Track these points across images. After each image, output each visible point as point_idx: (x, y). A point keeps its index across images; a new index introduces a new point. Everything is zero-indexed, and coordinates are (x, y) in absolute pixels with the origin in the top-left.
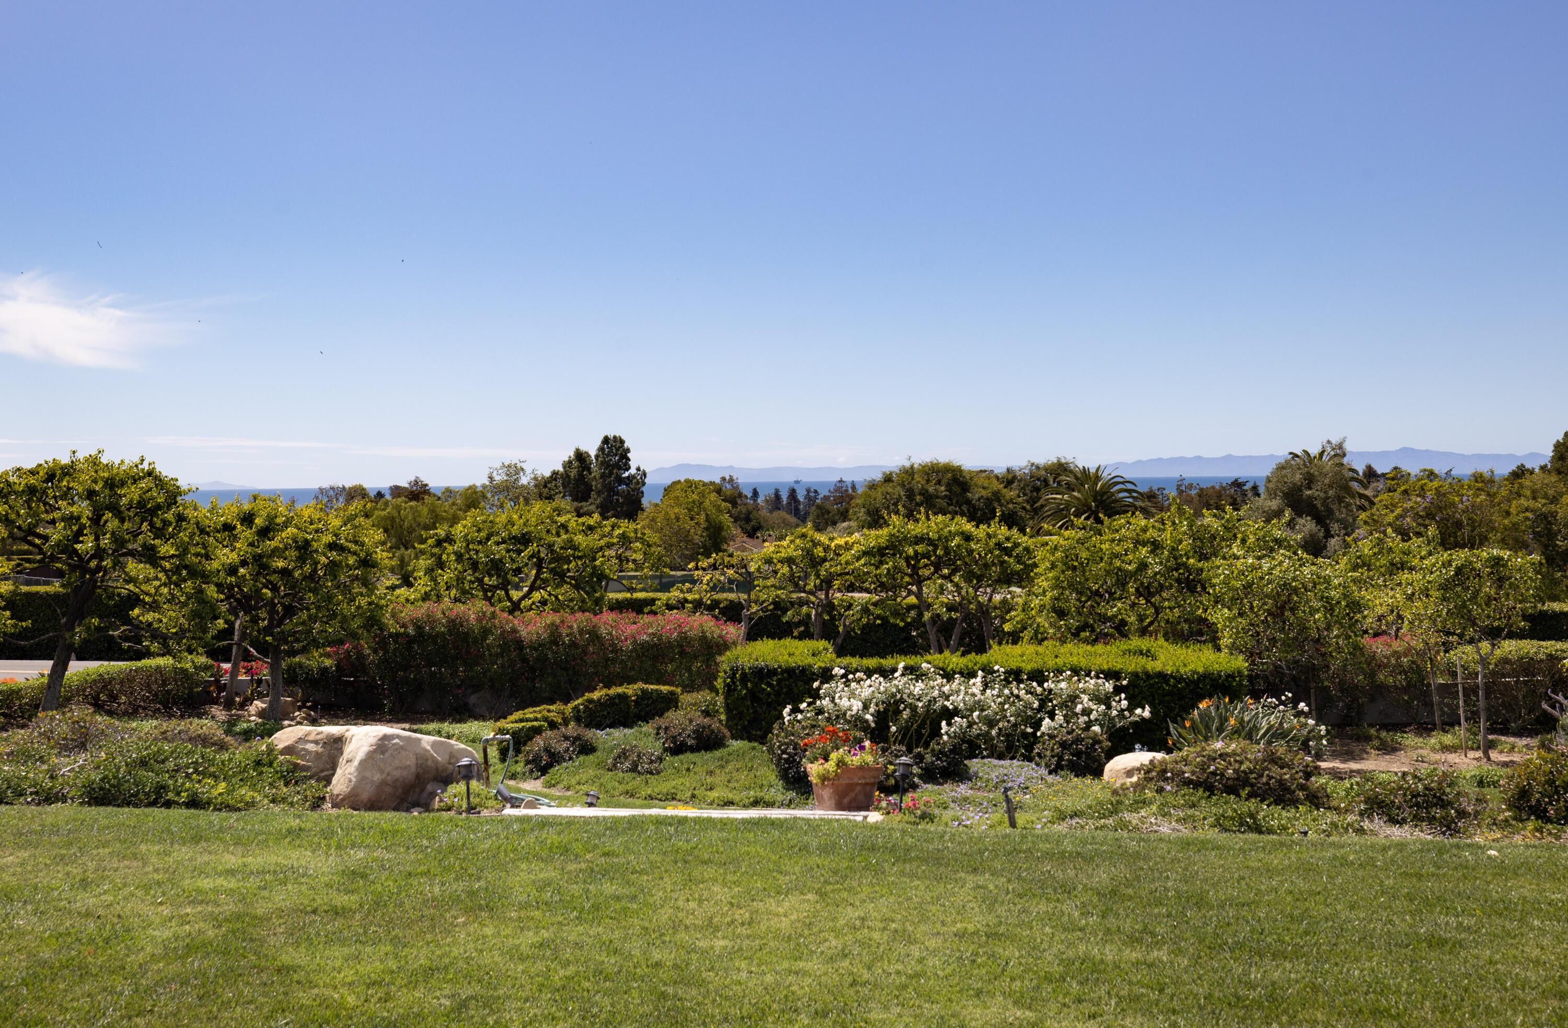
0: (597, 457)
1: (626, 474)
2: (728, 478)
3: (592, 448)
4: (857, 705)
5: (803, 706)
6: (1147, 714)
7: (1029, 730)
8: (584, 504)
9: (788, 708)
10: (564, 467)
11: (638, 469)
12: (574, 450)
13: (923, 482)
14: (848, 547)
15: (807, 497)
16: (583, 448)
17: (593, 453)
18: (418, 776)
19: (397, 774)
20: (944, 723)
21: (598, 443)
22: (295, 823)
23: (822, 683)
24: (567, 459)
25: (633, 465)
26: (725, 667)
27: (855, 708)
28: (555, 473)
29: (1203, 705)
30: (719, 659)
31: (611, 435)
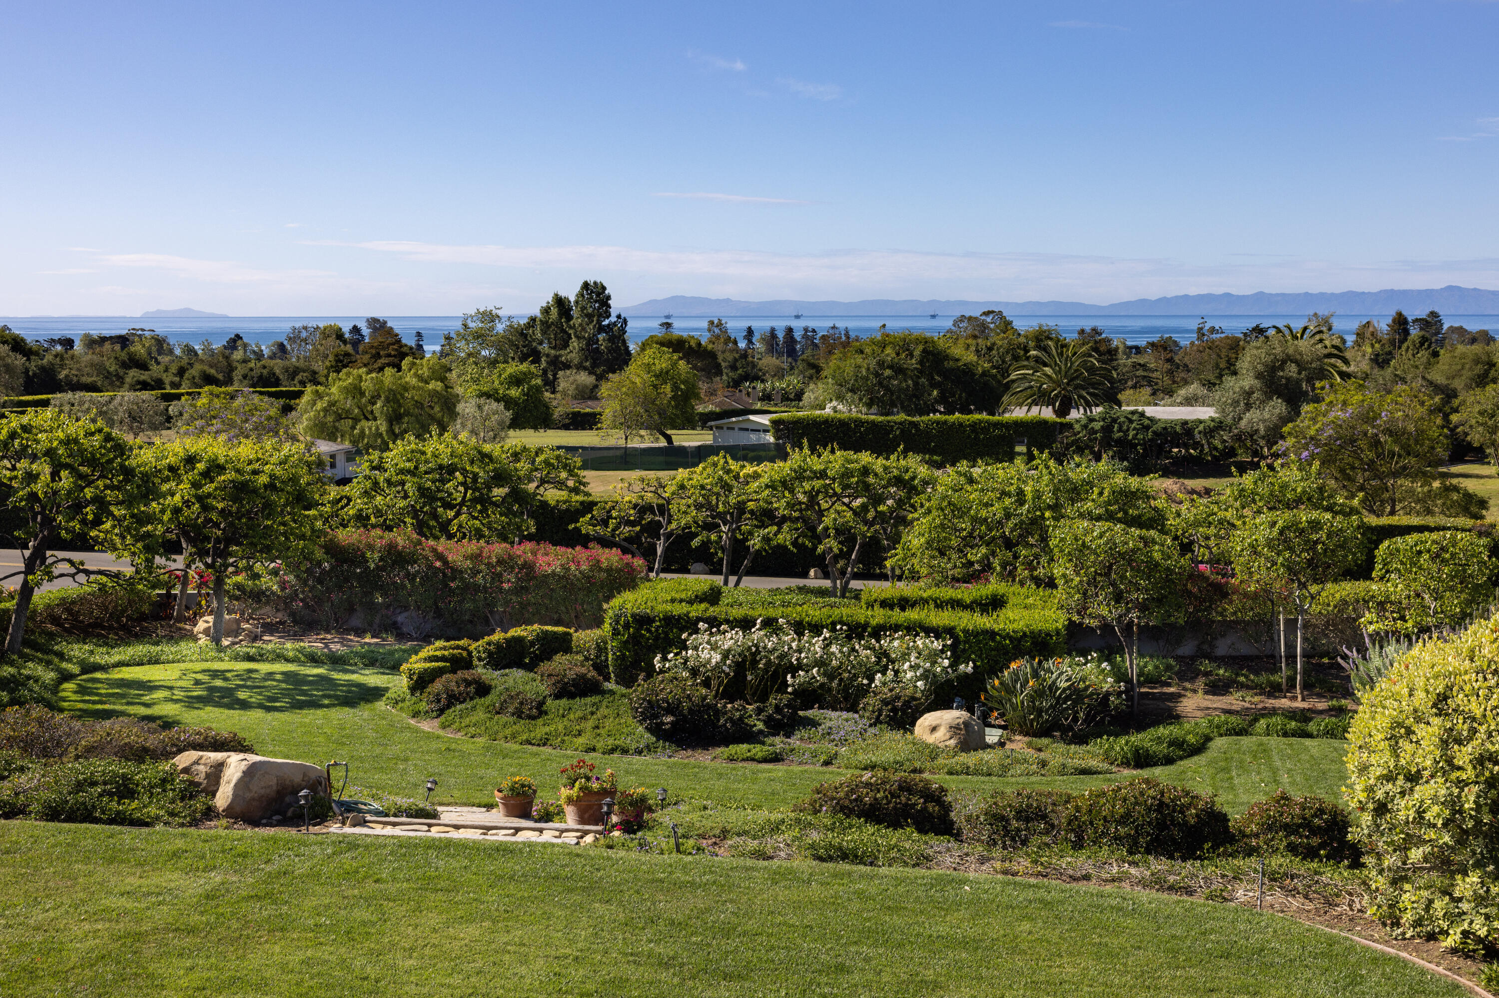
0: (577, 302)
1: (606, 322)
2: (716, 322)
3: (571, 293)
4: (716, 658)
5: (671, 656)
6: (970, 668)
7: (865, 682)
8: (562, 352)
9: (658, 657)
10: (542, 313)
11: (619, 317)
12: (552, 295)
13: (894, 355)
14: (756, 476)
15: (805, 336)
16: (562, 294)
17: (572, 299)
18: (278, 792)
19: (263, 792)
20: (789, 676)
21: (577, 288)
22: (180, 843)
23: (690, 635)
24: (545, 305)
25: (614, 312)
26: (610, 613)
27: (714, 661)
28: (533, 319)
29: (1014, 666)
30: (605, 606)
31: (591, 280)
